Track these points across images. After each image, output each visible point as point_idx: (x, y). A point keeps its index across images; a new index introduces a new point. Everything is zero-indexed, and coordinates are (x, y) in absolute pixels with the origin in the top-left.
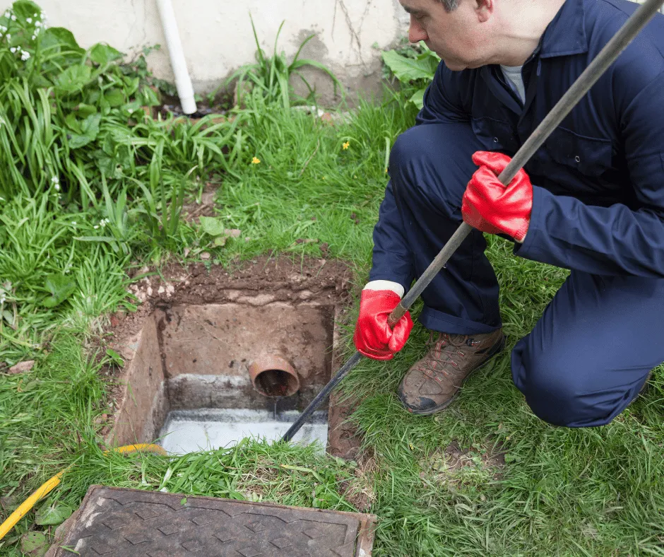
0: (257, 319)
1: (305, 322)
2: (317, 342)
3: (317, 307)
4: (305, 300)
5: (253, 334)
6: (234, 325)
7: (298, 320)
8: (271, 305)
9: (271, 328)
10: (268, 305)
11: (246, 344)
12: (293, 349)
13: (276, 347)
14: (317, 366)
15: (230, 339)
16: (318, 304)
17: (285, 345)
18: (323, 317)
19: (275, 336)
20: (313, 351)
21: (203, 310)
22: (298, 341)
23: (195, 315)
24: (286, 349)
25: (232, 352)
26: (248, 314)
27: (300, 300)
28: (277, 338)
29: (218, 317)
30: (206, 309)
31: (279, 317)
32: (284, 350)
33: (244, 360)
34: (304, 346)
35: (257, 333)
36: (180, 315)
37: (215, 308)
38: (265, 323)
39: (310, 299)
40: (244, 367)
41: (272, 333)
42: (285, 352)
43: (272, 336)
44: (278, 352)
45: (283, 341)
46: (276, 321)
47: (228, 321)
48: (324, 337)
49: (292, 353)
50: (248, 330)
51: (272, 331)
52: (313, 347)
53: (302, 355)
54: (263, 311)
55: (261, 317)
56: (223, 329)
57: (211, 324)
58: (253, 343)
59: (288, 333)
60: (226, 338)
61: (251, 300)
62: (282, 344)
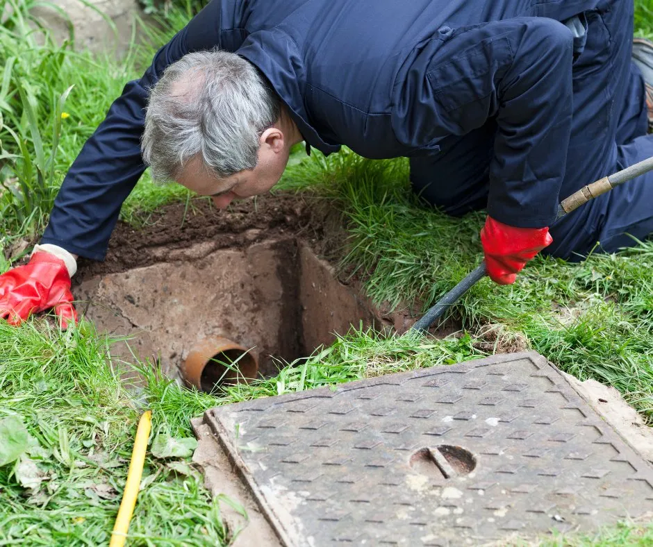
0: (194, 282)
1: (256, 273)
2: (269, 304)
3: (273, 247)
4: (254, 241)
5: (188, 308)
6: (163, 297)
7: (248, 273)
8: (213, 255)
9: (212, 293)
10: (209, 256)
11: (177, 328)
12: (238, 322)
13: (217, 324)
14: (270, 345)
15: (155, 323)
16: (273, 241)
17: (229, 318)
18: (279, 262)
19: (216, 306)
20: (264, 321)
21: (124, 280)
22: (245, 307)
23: (111, 290)
24: (230, 324)
25: (157, 345)
26: (183, 276)
27: (248, 243)
28: (219, 309)
29: (144, 287)
30: (127, 277)
31: (224, 273)
32: (228, 327)
33: (174, 356)
34: (253, 315)
35: (193, 305)
36: (90, 295)
37: (139, 273)
38: (205, 285)
39: (261, 238)
40: (174, 366)
41: (212, 302)
42: (229, 328)
43: (212, 305)
44: (219, 331)
45: (227, 312)
46: (219, 280)
47: (156, 291)
48: (279, 294)
49: (238, 328)
50: (180, 302)
51: (212, 297)
52: (264, 313)
53: (250, 330)
54: (203, 267)
55: (200, 276)
56: (146, 308)
57: (132, 302)
58: (186, 324)
59: (233, 297)
60: (149, 324)
61: (188, 252)
62: (224, 317)
